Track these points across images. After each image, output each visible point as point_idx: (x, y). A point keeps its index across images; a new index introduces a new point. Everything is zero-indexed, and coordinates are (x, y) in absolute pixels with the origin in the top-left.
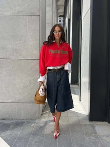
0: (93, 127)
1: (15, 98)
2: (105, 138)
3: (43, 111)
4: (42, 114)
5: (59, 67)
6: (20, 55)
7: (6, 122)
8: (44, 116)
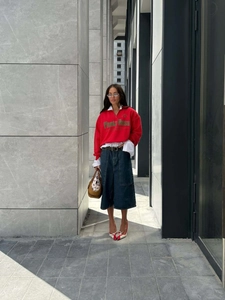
0: (167, 246)
1: (38, 201)
2: (182, 262)
3: (84, 224)
4: (82, 229)
5: (116, 145)
6: (46, 130)
7: (21, 241)
8: (86, 231)
